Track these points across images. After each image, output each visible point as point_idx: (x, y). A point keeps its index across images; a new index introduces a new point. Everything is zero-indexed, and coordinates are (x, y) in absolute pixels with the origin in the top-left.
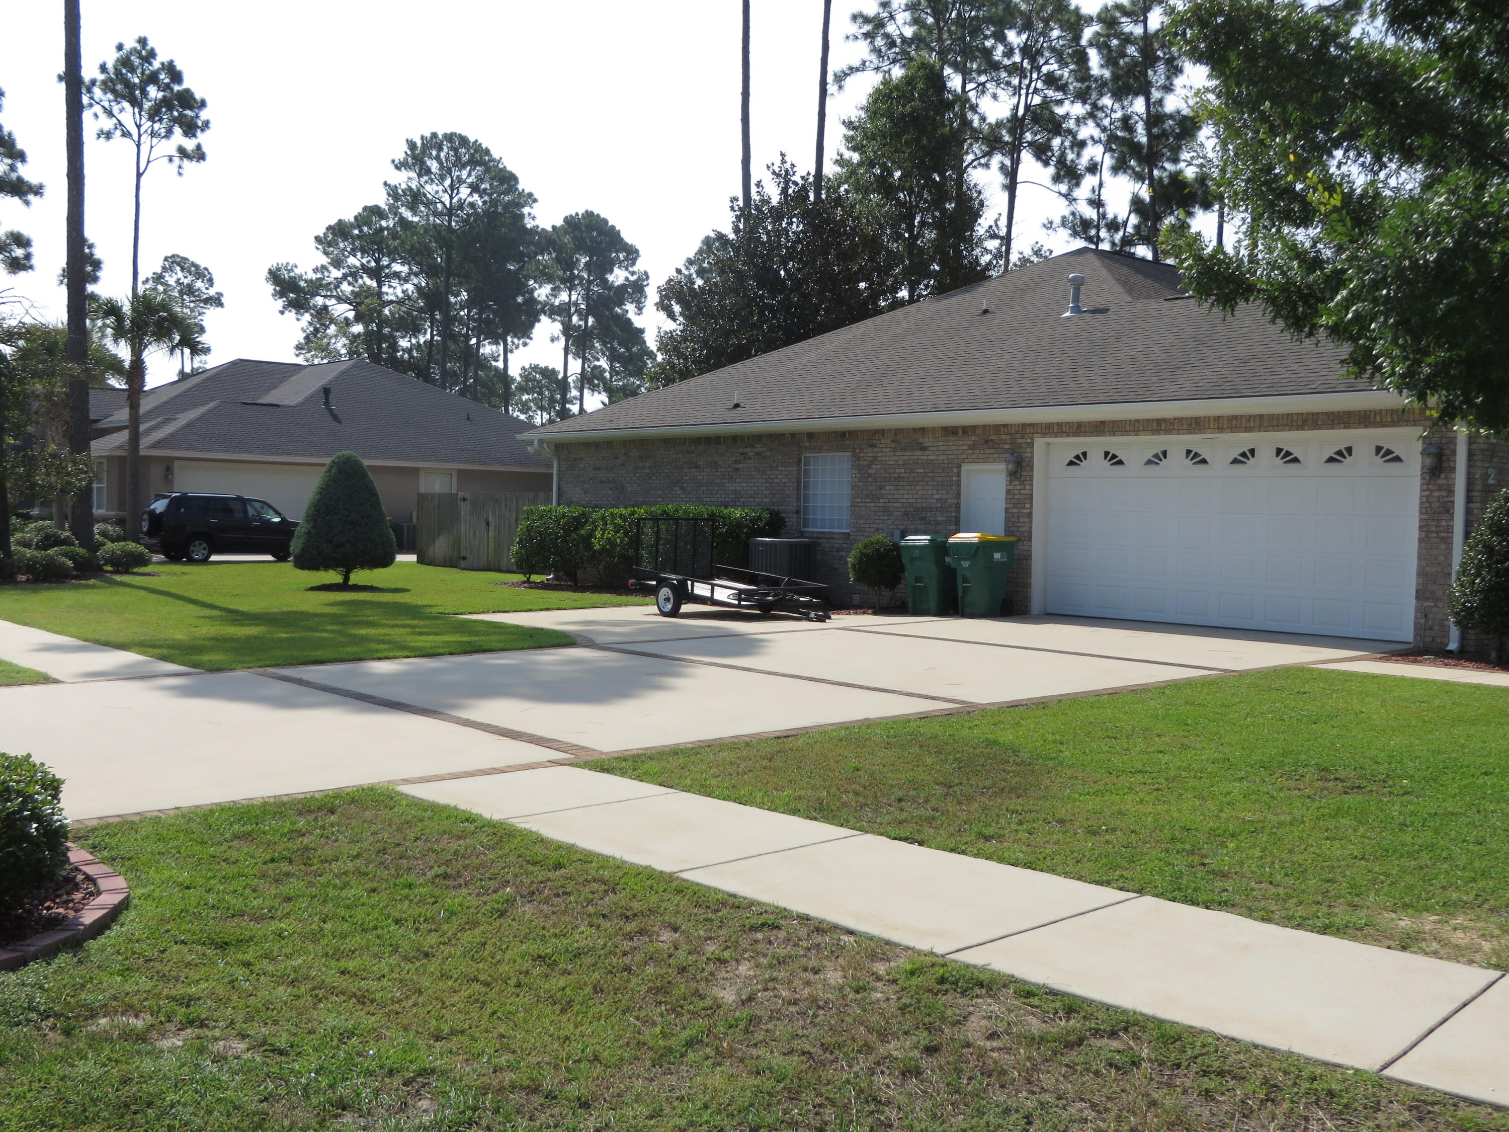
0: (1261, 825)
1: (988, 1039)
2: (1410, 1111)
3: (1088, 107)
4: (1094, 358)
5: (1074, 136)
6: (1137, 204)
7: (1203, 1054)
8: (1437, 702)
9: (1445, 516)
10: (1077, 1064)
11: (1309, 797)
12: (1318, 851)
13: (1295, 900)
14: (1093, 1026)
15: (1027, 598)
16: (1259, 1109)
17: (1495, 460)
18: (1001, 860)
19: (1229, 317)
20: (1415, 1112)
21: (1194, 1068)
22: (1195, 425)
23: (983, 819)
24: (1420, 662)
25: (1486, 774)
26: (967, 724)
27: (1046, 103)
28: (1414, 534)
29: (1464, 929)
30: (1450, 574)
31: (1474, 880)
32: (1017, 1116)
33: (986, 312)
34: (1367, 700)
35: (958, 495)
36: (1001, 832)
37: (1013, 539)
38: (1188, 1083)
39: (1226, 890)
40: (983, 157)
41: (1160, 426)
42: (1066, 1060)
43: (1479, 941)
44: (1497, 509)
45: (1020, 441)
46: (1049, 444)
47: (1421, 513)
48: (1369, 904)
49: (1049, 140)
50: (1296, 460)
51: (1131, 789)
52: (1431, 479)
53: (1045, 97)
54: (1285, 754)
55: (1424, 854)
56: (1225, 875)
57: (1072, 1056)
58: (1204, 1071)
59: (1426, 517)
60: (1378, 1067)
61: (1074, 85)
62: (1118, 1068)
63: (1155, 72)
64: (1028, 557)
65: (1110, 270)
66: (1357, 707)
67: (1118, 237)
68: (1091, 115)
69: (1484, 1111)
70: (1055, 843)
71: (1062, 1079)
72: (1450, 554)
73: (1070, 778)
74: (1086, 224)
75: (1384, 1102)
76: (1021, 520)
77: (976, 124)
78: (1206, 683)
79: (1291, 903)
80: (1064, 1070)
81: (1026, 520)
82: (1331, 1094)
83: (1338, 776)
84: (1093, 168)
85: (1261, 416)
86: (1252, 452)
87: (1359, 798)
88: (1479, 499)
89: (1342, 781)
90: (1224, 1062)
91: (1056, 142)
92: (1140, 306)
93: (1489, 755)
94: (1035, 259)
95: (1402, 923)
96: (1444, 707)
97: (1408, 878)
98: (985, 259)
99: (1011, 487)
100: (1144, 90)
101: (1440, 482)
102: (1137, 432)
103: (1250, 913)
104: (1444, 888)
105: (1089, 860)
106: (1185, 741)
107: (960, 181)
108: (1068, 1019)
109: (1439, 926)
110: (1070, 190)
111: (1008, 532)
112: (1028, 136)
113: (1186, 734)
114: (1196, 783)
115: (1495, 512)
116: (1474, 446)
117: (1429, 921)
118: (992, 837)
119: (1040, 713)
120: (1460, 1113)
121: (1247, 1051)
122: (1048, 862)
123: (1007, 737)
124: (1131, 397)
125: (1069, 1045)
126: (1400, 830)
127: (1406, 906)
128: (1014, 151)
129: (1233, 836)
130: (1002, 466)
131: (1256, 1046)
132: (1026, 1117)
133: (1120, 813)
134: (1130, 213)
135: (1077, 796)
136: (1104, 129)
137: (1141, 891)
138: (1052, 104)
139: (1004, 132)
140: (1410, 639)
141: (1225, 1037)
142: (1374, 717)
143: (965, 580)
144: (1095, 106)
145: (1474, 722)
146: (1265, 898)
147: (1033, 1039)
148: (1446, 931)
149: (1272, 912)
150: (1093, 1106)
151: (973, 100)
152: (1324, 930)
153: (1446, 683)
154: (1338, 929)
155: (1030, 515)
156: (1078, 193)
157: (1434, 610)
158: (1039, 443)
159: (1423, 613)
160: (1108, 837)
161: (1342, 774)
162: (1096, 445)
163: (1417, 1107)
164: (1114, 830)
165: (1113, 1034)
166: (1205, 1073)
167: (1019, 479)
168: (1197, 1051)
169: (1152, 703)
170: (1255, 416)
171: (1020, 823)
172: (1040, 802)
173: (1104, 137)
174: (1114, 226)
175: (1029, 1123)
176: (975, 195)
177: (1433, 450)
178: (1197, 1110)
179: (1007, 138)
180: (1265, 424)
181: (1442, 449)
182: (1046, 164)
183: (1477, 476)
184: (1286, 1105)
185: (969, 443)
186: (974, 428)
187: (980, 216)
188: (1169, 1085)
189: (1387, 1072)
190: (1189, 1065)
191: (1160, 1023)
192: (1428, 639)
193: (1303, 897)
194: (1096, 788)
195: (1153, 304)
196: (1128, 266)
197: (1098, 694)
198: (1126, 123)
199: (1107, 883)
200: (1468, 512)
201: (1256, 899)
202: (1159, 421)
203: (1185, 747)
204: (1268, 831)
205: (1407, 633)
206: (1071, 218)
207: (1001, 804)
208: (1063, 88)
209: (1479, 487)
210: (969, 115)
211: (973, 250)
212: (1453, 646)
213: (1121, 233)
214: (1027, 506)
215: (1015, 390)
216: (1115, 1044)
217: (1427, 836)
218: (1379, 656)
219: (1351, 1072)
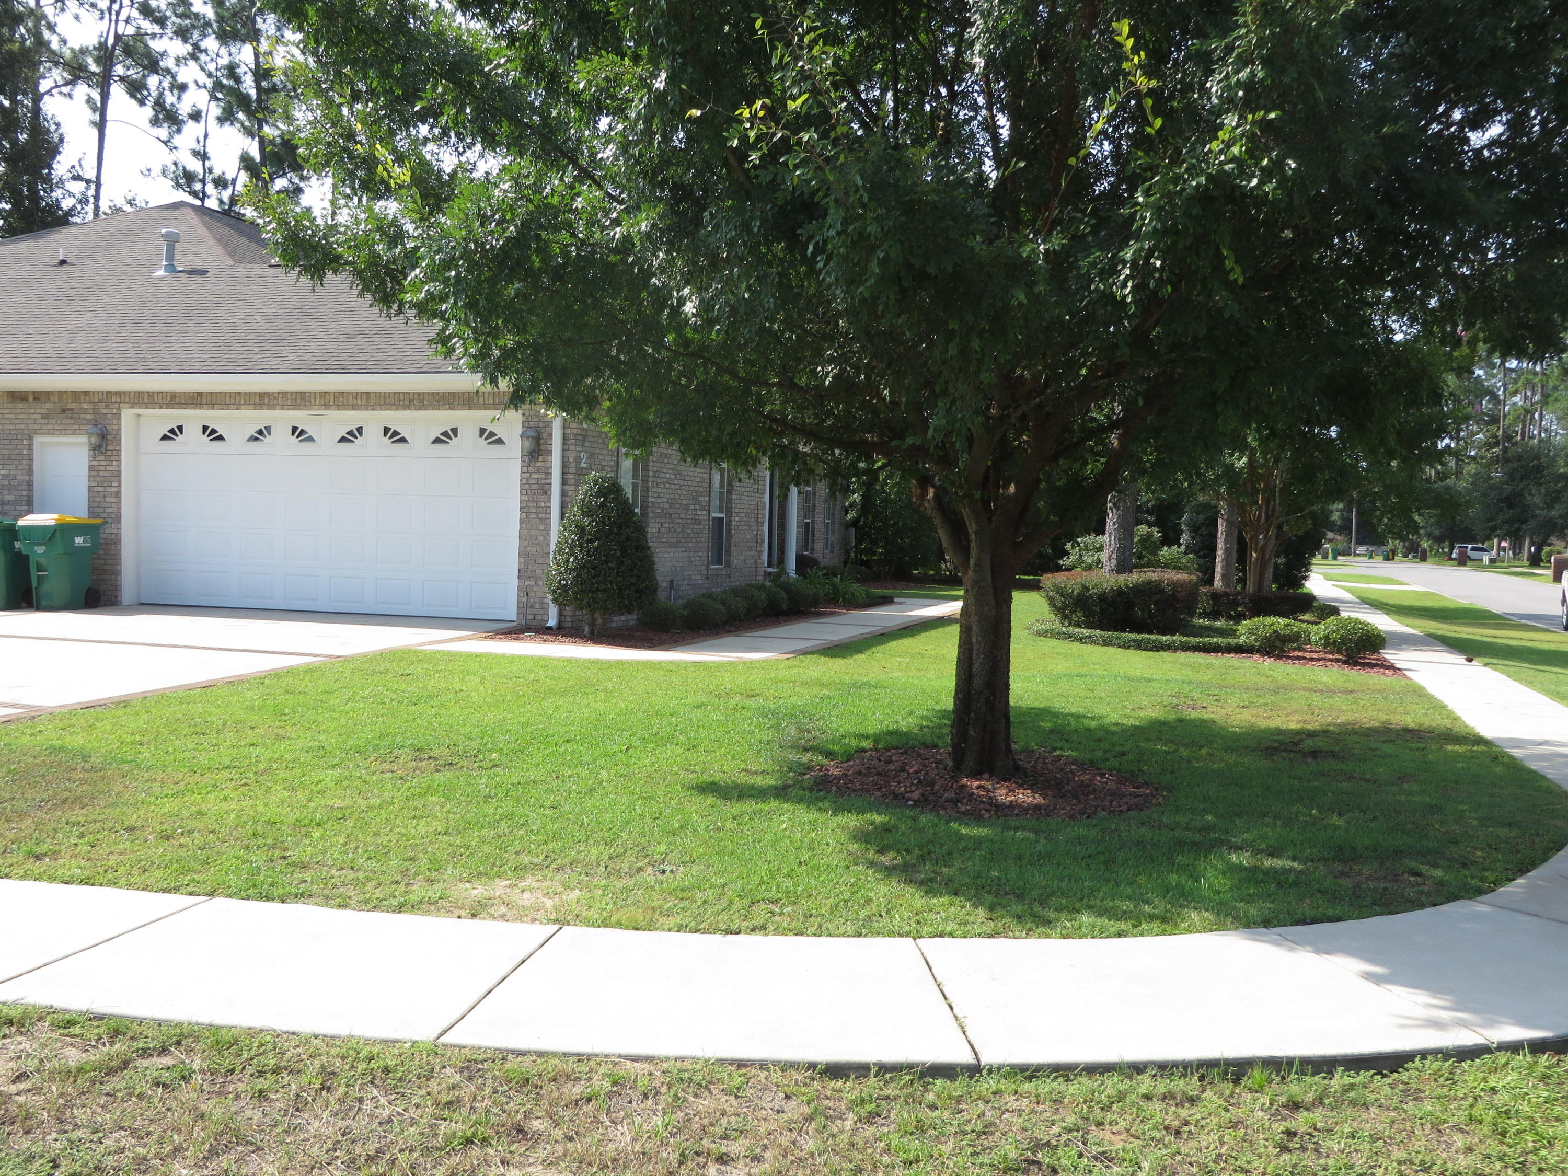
0: (349, 811)
1: (14, 1082)
2: (461, 1072)
3: (189, 48)
4: (190, 324)
5: (174, 77)
6: (246, 162)
7: (260, 1054)
8: (532, 676)
9: (543, 498)
10: (119, 1091)
11: (401, 778)
12: (403, 831)
13: (374, 883)
14: (140, 1046)
15: (117, 588)
16: (313, 1100)
17: (587, 444)
18: (52, 879)
19: (318, 288)
20: (466, 1073)
21: (250, 1070)
22: (300, 400)
23: (37, 834)
24: (522, 639)
25: (568, 741)
26: (29, 731)
27: (139, 35)
28: (516, 515)
29: (531, 890)
30: (548, 554)
31: (546, 842)
32: (41, 1161)
33: (63, 262)
34: (467, 679)
35: (30, 471)
36: (57, 848)
37: (98, 521)
38: (241, 1087)
39: (305, 881)
40: (65, 85)
41: (263, 400)
42: (107, 1088)
43: (542, 899)
44: (587, 491)
45: (105, 411)
46: (139, 415)
47: (521, 495)
48: (446, 877)
49: (144, 76)
50: (403, 440)
51: (215, 786)
52: (530, 461)
53: (139, 28)
54: (381, 737)
55: (503, 823)
56: (304, 867)
57: (116, 1083)
58: (259, 1072)
59: (526, 498)
60: (436, 1035)
61: (174, 21)
62: (165, 1086)
63: (265, 20)
64: (117, 542)
65: (210, 229)
66: (457, 686)
67: (226, 195)
68: (193, 57)
69: (528, 1059)
70: (121, 854)
71: (99, 1110)
72: (548, 534)
73: (147, 781)
74: (190, 177)
75: (437, 1068)
76: (108, 499)
77: (55, 45)
78: (310, 671)
79: (369, 886)
80: (102, 1101)
81: (113, 500)
82: (386, 1070)
83: (432, 755)
84: (196, 116)
85: (368, 393)
86: (360, 430)
87: (449, 774)
88: (572, 482)
89: (436, 759)
90: (282, 1058)
91: (153, 81)
92: (242, 270)
93: (573, 723)
94: (128, 208)
95: (475, 892)
96: (538, 681)
97: (485, 848)
98: (66, 204)
99: (95, 463)
100: (254, 36)
101: (538, 464)
102: (238, 406)
103: (327, 901)
104: (517, 853)
105: (159, 867)
106: (281, 732)
107: (36, 111)
108: (112, 1044)
109: (508, 890)
110: (171, 136)
111: (92, 513)
112: (119, 70)
113: (282, 724)
114: (287, 774)
115: (586, 494)
116: (568, 431)
117: (499, 887)
118: (45, 855)
119: (120, 712)
120: (508, 1066)
121: (307, 1041)
122: (110, 875)
123: (76, 741)
124: (230, 368)
125: (111, 1072)
126: (485, 802)
127: (480, 875)
128: (104, 83)
129: (319, 825)
130: (84, 439)
131: (316, 1037)
132: (53, 1161)
133: (199, 813)
134: (239, 169)
135: (153, 799)
136: (210, 75)
137: (212, 894)
138: (147, 38)
139: (90, 60)
140: (514, 618)
141: (286, 1033)
142: (473, 694)
143: (40, 568)
144: (196, 47)
145: (563, 694)
146: (344, 884)
147: (69, 1072)
148: (514, 895)
149: (349, 898)
150: (133, 1132)
151: (51, 18)
152: (400, 909)
153: (543, 658)
154: (413, 906)
155: (118, 494)
156: (177, 140)
157: (535, 588)
158: (127, 414)
159: (524, 592)
160: (182, 840)
161: (436, 752)
162: (193, 419)
163: (468, 1068)
164: (190, 832)
165: (163, 1051)
166: (261, 1074)
167: (104, 454)
168: (253, 1053)
169: (249, 695)
170: (362, 393)
171: (82, 836)
172: (107, 811)
173: (209, 83)
174: (221, 183)
175: (56, 1166)
176: (53, 128)
177: (531, 433)
178: (249, 1113)
179: (94, 68)
180: (372, 402)
181: (540, 433)
182: (142, 103)
183: (571, 459)
184: (341, 1090)
185: (43, 411)
186: (48, 394)
187: (60, 153)
188: (219, 1094)
189: (444, 1039)
190: (244, 1068)
191: (215, 1029)
192: (530, 617)
193: (382, 878)
194: (176, 788)
195: (257, 270)
196: (231, 226)
197: (190, 688)
198: (232, 70)
199: (176, 890)
200: (563, 493)
201: (334, 886)
202: (262, 395)
203: (279, 738)
204: (356, 816)
205: (511, 612)
206: (173, 168)
207: (61, 817)
208: (161, 21)
209: (573, 470)
210: (46, 34)
211: (52, 191)
212: (552, 622)
213: (229, 191)
214: (115, 484)
215: (99, 352)
216: (167, 1061)
217: (508, 806)
218: (484, 635)
219: (408, 1045)
